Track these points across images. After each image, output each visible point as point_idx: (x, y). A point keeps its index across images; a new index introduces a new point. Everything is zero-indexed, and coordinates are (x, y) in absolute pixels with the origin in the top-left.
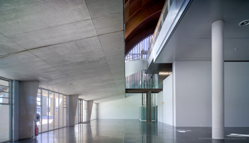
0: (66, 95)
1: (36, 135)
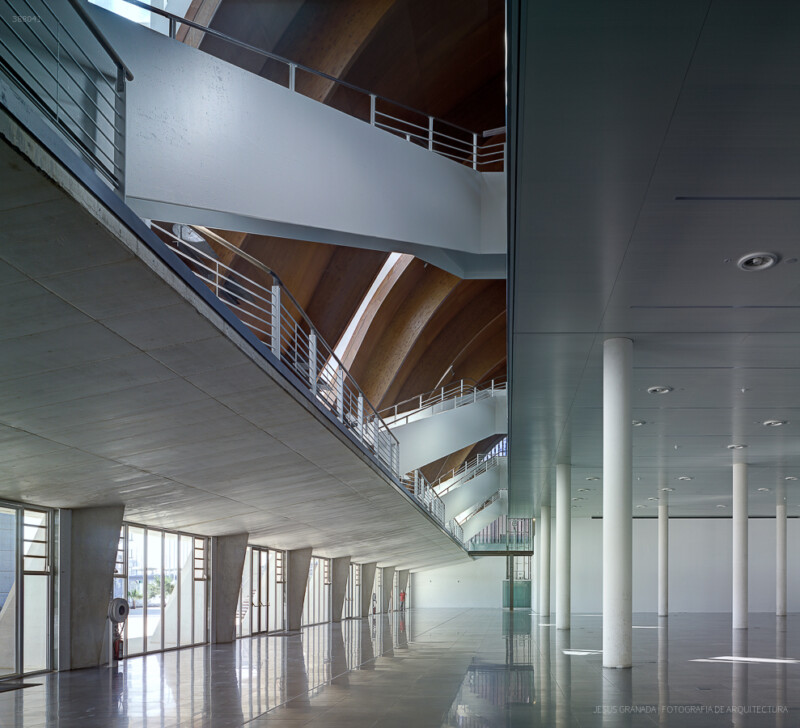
0: (206, 538)
1: (117, 658)
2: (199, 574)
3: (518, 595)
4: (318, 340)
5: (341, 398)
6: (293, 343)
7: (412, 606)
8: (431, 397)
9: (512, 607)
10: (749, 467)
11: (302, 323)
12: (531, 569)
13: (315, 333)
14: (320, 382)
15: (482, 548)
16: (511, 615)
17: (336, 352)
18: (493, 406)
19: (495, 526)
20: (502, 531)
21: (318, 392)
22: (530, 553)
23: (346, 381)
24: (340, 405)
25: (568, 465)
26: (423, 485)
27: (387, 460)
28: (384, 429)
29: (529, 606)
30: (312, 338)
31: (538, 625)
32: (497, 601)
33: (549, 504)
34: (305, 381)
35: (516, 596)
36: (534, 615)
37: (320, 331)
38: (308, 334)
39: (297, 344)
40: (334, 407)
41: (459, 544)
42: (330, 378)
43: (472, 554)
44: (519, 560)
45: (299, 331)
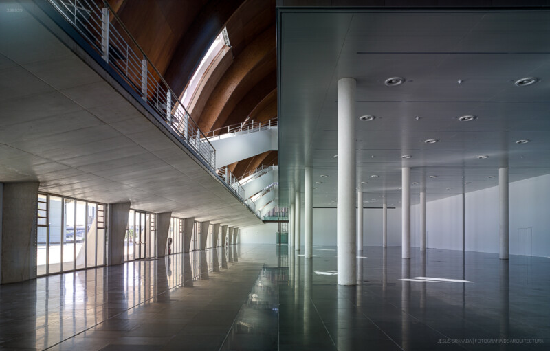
2: (101, 225)
3: (283, 238)
4: (172, 96)
5: (186, 130)
6: (156, 95)
7: (239, 243)
8: (235, 128)
9: (280, 243)
10: (412, 169)
11: (161, 83)
12: (288, 228)
13: (171, 92)
14: (172, 117)
15: (268, 219)
16: (280, 246)
17: (182, 102)
18: (270, 134)
19: (273, 210)
20: (276, 211)
21: (172, 123)
22: (288, 222)
23: (189, 121)
24: (186, 134)
25: (311, 167)
26: (231, 177)
27: (207, 158)
28: (206, 141)
29: (287, 243)
30: (169, 94)
31: (290, 250)
32: (274, 241)
33: (300, 191)
34: (164, 117)
35: (282, 238)
36: (289, 246)
37: (173, 90)
38: (167, 91)
39: (158, 95)
40: (183, 135)
41: (259, 218)
42: (180, 118)
43: (264, 222)
44: (283, 224)
45: (159, 88)
